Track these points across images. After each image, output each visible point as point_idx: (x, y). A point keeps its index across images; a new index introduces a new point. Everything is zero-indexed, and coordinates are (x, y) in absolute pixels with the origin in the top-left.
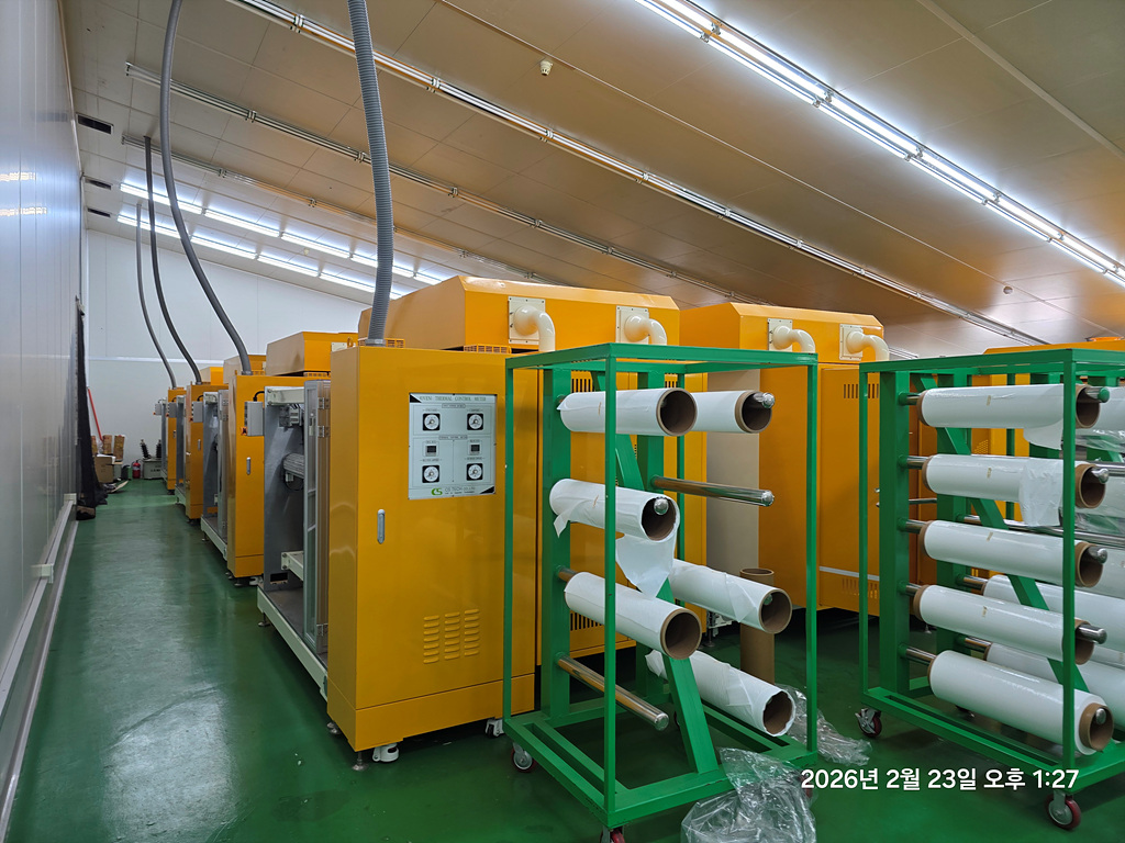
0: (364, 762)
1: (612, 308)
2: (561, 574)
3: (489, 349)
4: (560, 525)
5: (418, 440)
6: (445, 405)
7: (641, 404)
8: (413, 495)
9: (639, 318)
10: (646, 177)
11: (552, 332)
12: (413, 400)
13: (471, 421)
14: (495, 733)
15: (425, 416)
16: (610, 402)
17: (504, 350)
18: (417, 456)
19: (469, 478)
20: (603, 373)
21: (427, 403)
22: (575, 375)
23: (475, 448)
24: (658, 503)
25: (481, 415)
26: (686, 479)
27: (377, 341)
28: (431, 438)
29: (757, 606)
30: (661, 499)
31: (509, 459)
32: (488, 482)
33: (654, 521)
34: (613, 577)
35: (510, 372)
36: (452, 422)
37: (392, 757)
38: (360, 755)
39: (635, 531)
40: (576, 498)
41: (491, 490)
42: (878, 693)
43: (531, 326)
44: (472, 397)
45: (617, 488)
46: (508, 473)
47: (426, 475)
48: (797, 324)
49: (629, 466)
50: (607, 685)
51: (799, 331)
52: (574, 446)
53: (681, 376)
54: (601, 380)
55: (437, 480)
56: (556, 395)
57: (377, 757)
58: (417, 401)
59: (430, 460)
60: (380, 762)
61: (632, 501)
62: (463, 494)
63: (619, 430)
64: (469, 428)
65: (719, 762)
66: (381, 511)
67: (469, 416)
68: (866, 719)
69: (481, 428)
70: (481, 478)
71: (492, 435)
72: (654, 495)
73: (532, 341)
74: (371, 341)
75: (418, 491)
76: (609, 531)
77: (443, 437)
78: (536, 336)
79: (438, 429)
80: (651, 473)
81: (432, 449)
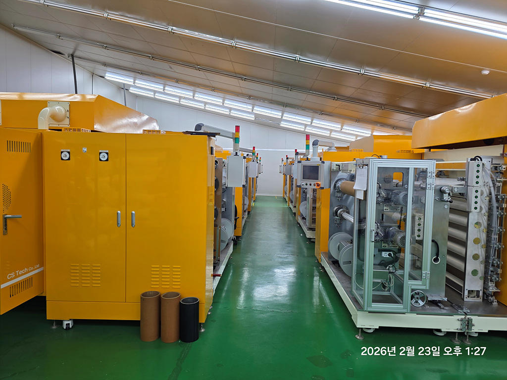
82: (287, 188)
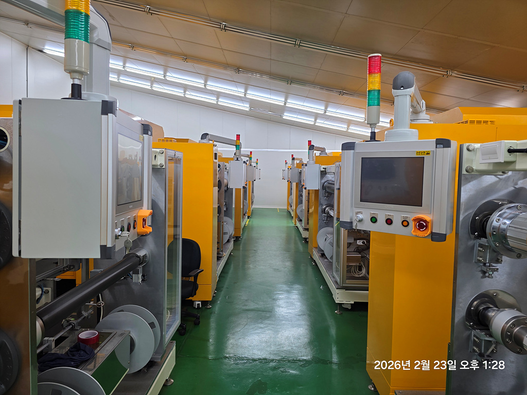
82: (292, 200)
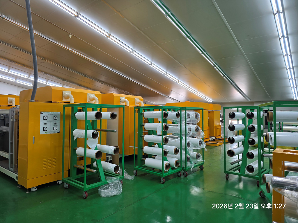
0: (29, 191)
1: (87, 94)
2: (75, 148)
3: (59, 102)
4: (75, 138)
5: (42, 122)
6: (49, 114)
7: (92, 114)
8: (41, 133)
9: (92, 96)
10: (95, 61)
11: (73, 99)
12: (41, 113)
13: (54, 118)
14: (59, 183)
15: (44, 117)
16: (86, 114)
17: (62, 102)
18: (42, 125)
19: (54, 130)
20: (84, 108)
21: (45, 114)
22: (78, 108)
23: (56, 123)
24: (95, 132)
25: (57, 116)
26: (102, 129)
27: (33, 101)
28: (45, 121)
29: (113, 150)
30: (96, 132)
31: (64, 125)
32: (58, 130)
33: (94, 136)
34: (86, 147)
35: (64, 108)
36: (50, 118)
37: (36, 189)
38: (28, 190)
39: (90, 138)
40: (78, 133)
41: (59, 132)
42: (137, 167)
43: (68, 97)
44: (55, 113)
45: (87, 130)
46: (64, 128)
47: (44, 129)
48: (126, 98)
49: (90, 126)
50: (84, 168)
51: (126, 100)
52: (78, 122)
53: (101, 109)
54: (84, 109)
55: (47, 130)
56: (74, 112)
57: (32, 190)
58: (42, 113)
59: (45, 126)
60: (33, 191)
61: (90, 132)
62: (53, 133)
63: (87, 119)
64: (54, 119)
65: (106, 179)
66: (34, 137)
67: (54, 117)
68: (135, 172)
69: (57, 119)
70: (57, 130)
71: (59, 120)
72: (94, 131)
73: (68, 100)
74: (32, 100)
75: (42, 132)
76: (86, 138)
77: (48, 121)
78: (69, 99)
79: (47, 119)
80: (94, 128)
81: (45, 124)
